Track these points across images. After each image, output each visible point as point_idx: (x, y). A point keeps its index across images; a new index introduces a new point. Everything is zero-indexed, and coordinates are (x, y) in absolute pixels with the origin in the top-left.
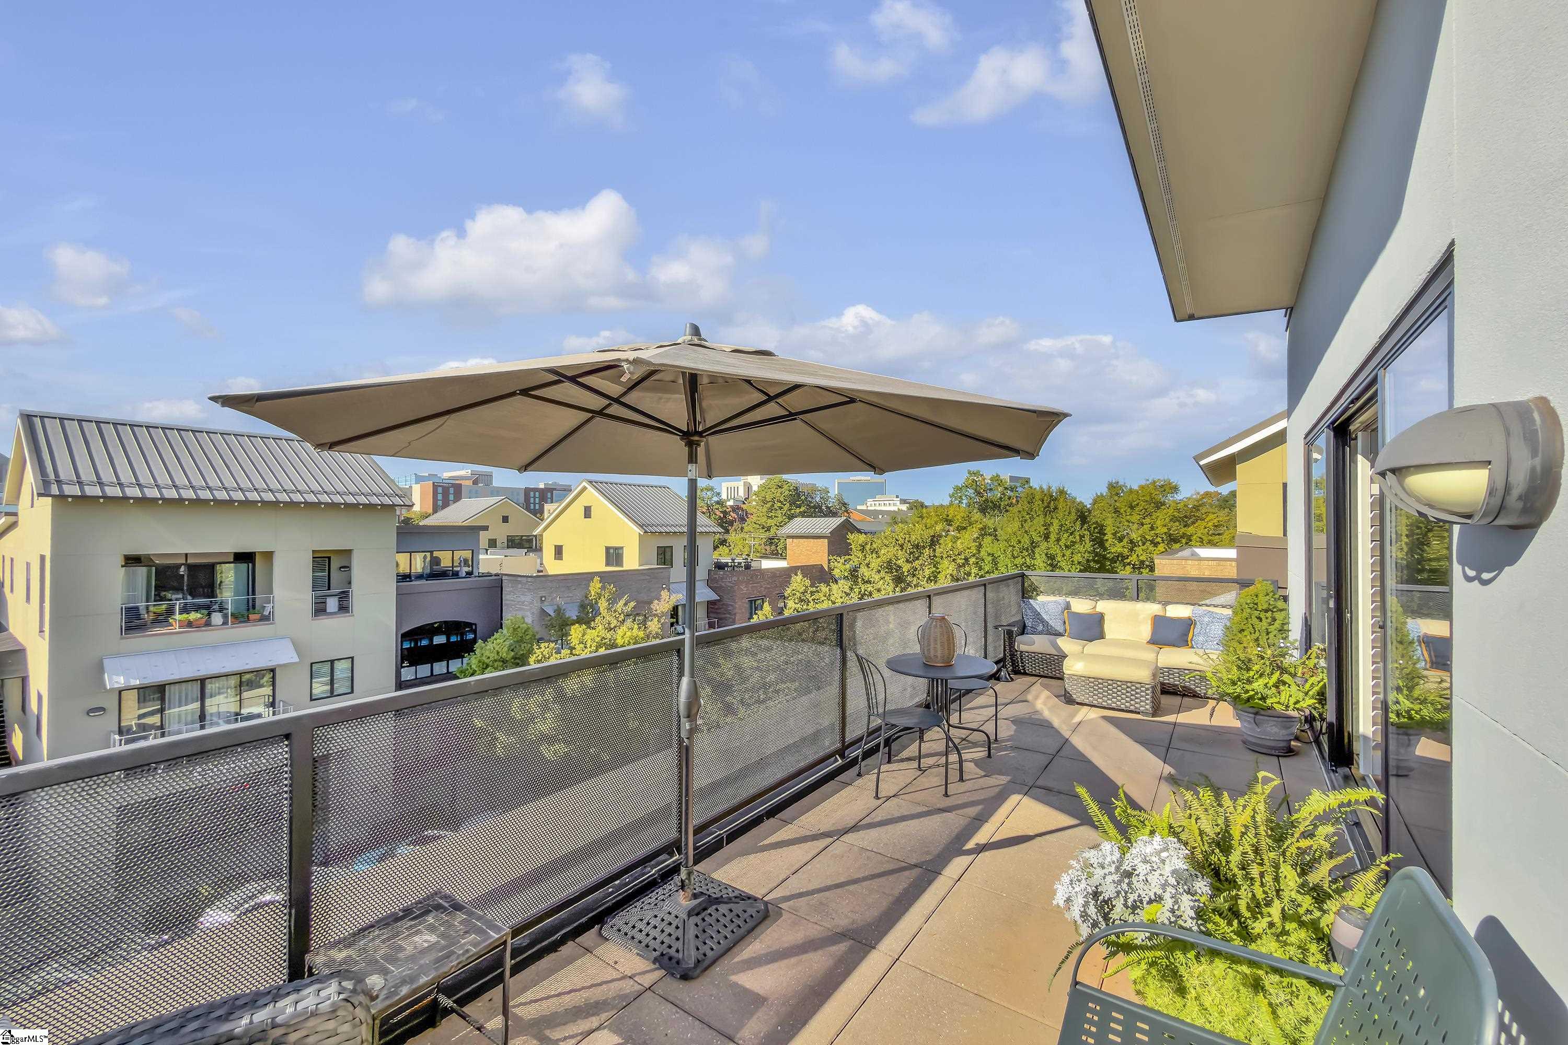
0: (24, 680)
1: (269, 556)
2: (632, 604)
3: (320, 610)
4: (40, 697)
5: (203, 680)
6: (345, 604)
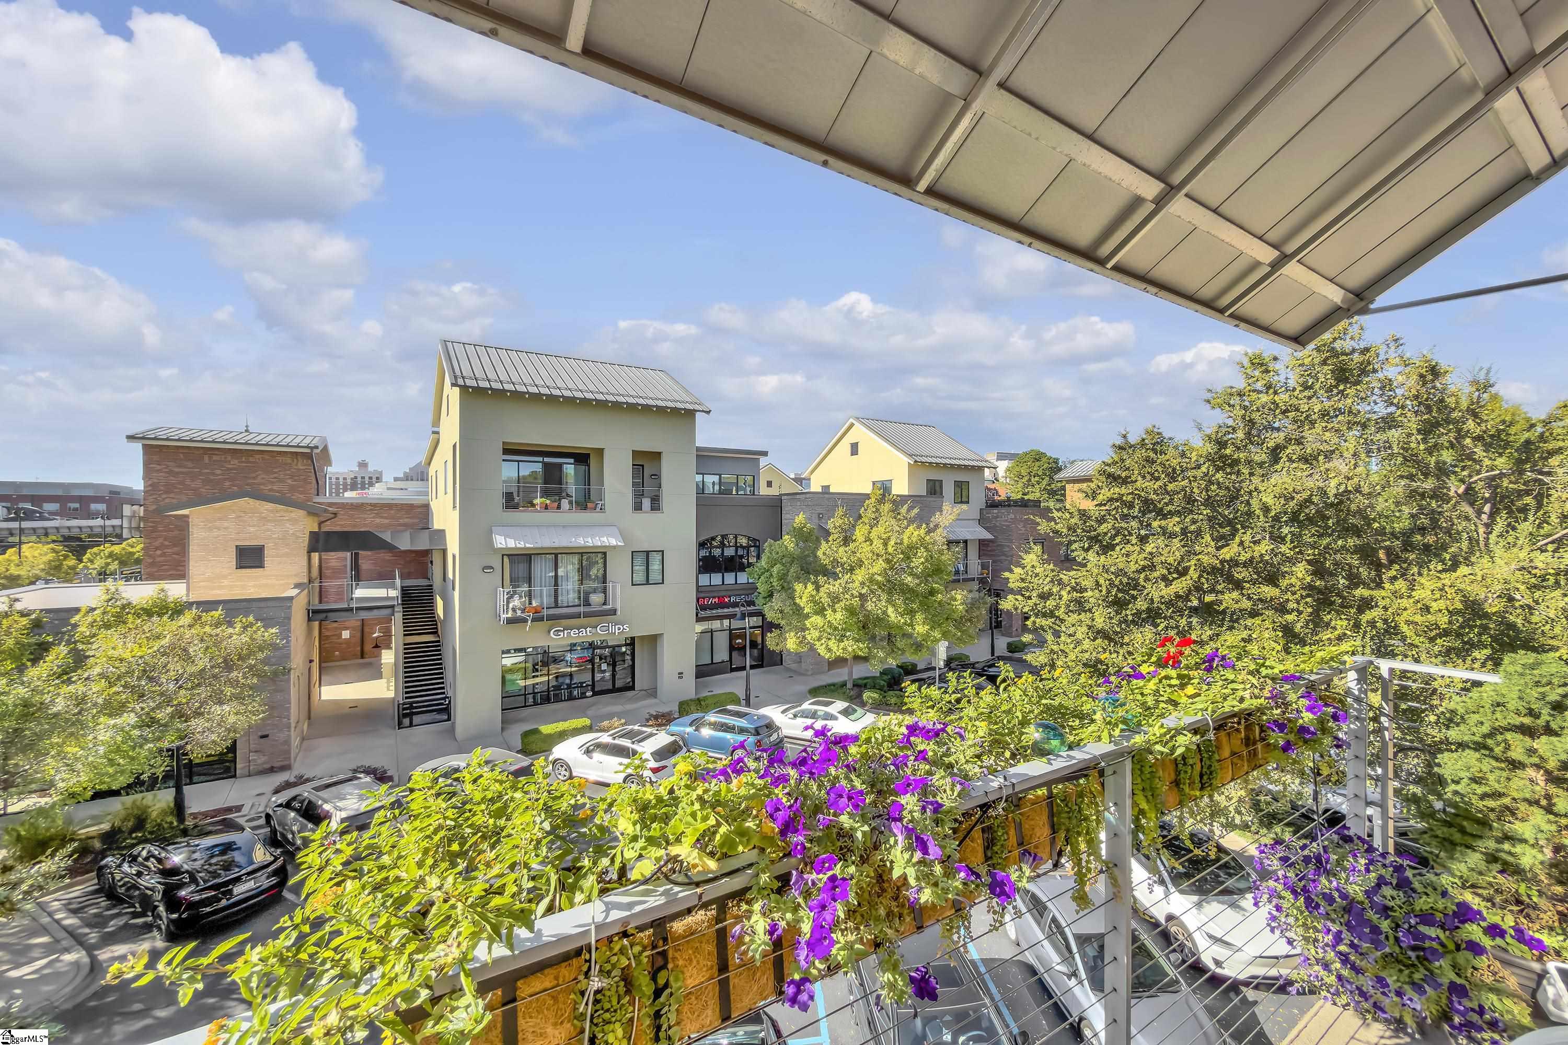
0: (444, 551)
1: (600, 452)
2: (916, 511)
3: (638, 507)
4: (454, 556)
5: (556, 555)
6: (656, 505)
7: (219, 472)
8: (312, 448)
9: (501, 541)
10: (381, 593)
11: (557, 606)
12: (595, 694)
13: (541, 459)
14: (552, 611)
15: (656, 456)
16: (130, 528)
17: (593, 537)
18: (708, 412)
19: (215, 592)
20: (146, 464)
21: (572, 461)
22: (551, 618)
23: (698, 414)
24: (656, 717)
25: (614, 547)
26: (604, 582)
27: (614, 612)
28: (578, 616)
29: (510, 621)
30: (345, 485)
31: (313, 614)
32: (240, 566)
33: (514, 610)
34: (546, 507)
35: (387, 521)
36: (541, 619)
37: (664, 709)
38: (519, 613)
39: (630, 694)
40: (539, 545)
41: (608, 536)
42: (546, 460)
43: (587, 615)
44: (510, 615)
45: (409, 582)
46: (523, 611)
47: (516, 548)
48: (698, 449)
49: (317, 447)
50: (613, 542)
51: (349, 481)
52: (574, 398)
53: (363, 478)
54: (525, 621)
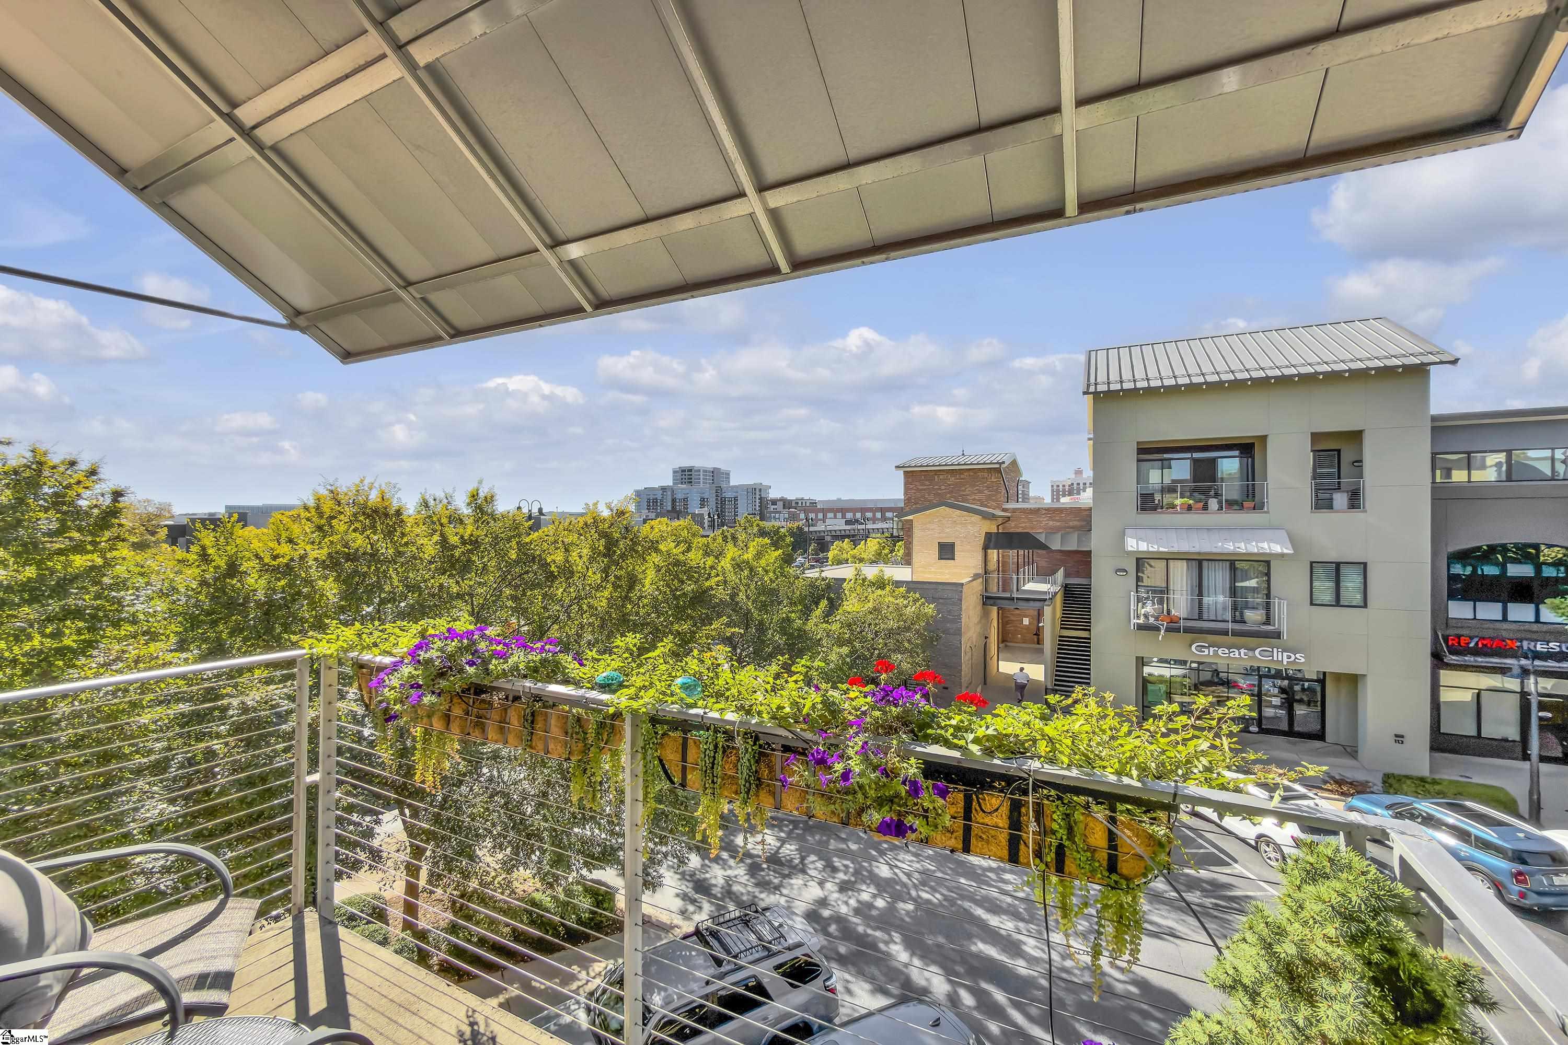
1: (1264, 439)
3: (1322, 505)
5: (1200, 562)
6: (1355, 500)
7: (943, 487)
8: (1000, 464)
9: (1132, 544)
10: (1043, 587)
11: (1200, 618)
12: (1262, 731)
13: (1189, 455)
14: (1190, 624)
15: (1356, 436)
16: (898, 529)
17: (1248, 541)
18: (1455, 362)
19: (927, 576)
20: (906, 484)
21: (1237, 453)
22: (1188, 630)
23: (1432, 368)
24: (1339, 783)
25: (1282, 555)
26: (1268, 596)
27: (1278, 635)
28: (1225, 633)
29: (1140, 627)
30: (1064, 491)
31: (988, 600)
32: (940, 558)
33: (1146, 616)
34: (1190, 508)
35: (1058, 524)
36: (1177, 630)
37: (1360, 776)
38: (1152, 620)
39: (1317, 744)
40: (1175, 549)
41: (1271, 541)
42: (1196, 455)
43: (1235, 634)
44: (1141, 621)
45: (1073, 581)
46: (1157, 619)
47: (1148, 552)
48: (1434, 419)
49: (1004, 463)
50: (1277, 549)
51: (1067, 487)
52: (1268, 378)
53: (1078, 484)
54: (1157, 629)
